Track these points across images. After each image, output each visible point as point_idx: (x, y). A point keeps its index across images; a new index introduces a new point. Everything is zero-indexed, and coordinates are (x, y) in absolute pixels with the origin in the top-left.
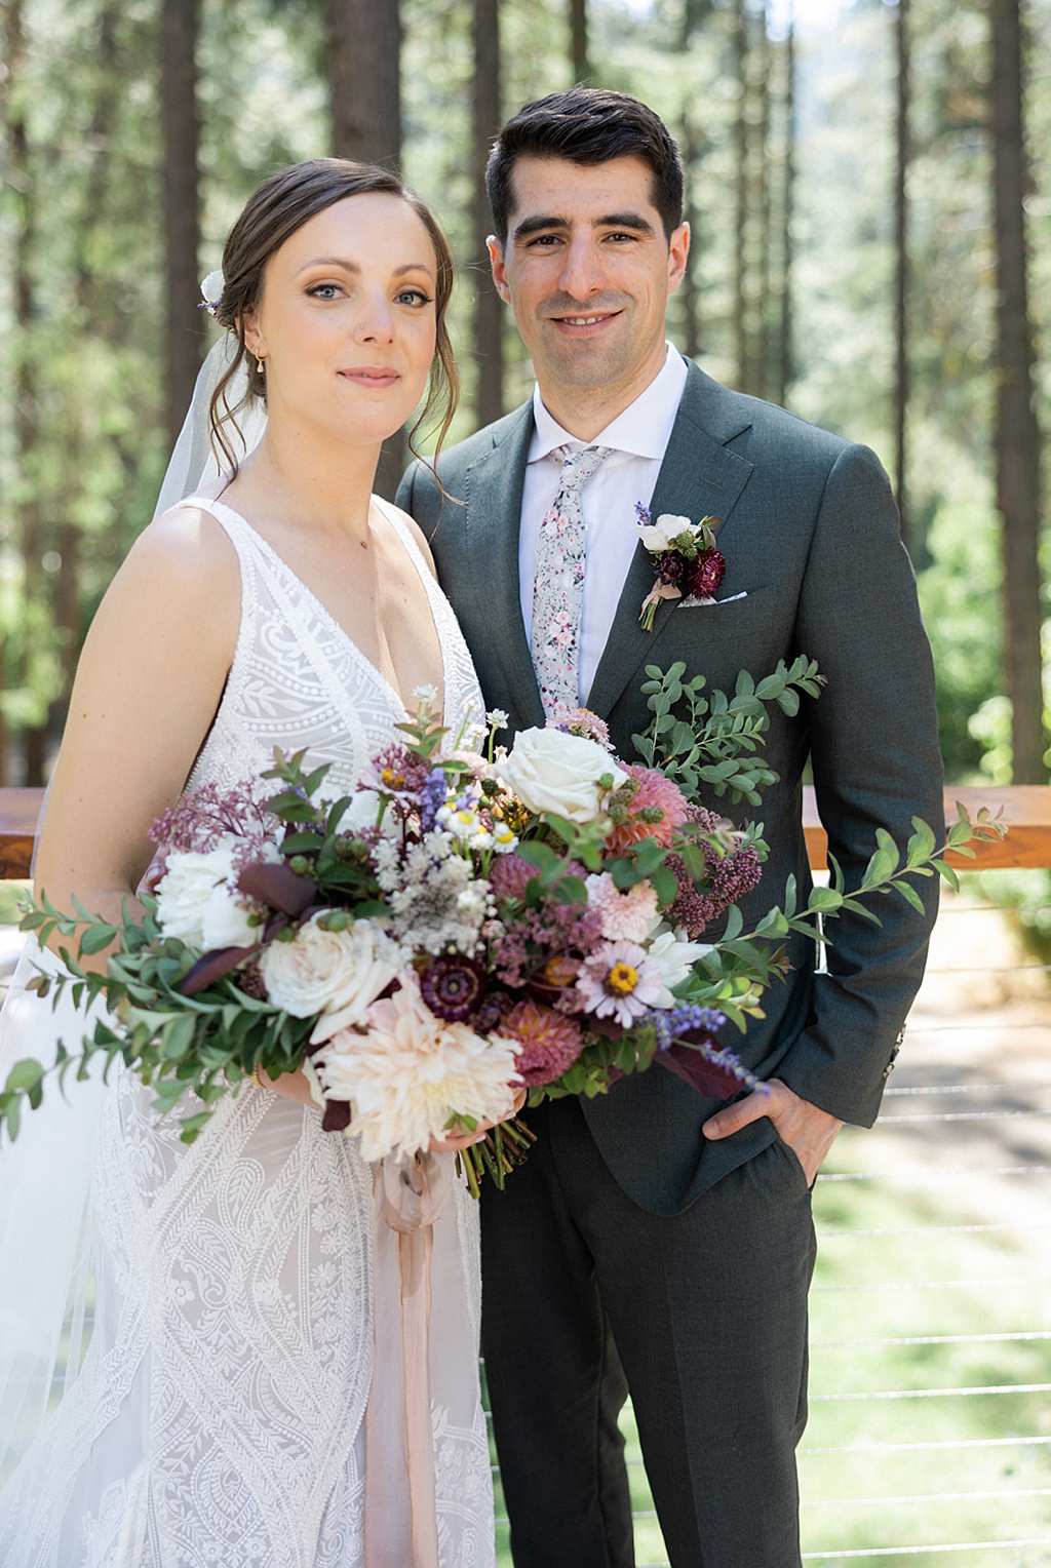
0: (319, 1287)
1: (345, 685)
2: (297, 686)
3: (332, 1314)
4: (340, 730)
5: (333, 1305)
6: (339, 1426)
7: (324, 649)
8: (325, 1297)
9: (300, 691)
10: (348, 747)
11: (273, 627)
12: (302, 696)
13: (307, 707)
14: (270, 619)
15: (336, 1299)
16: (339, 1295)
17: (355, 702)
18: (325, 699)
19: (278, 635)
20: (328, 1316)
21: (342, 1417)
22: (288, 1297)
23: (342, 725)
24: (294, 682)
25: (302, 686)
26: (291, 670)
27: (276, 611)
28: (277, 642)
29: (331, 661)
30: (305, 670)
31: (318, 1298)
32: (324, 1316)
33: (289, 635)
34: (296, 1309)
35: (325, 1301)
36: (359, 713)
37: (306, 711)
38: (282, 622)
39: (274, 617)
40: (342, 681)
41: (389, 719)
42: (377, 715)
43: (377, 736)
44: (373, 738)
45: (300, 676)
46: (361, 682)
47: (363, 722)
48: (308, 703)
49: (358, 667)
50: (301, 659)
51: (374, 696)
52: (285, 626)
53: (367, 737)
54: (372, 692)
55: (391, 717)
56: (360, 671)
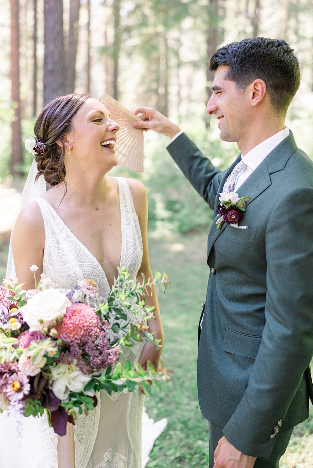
1: (74, 257)
2: (61, 258)
6: (83, 458)
7: (68, 246)
9: (62, 259)
10: (76, 275)
11: (53, 240)
12: (63, 261)
13: (64, 264)
17: (77, 262)
18: (68, 261)
19: (55, 243)
21: (84, 455)
23: (74, 269)
24: (60, 256)
26: (59, 253)
28: (55, 245)
29: (70, 250)
30: (63, 253)
33: (58, 242)
36: (79, 265)
37: (64, 265)
38: (56, 239)
39: (54, 237)
41: (91, 265)
42: (86, 264)
43: (86, 270)
44: (84, 271)
45: (62, 255)
46: (81, 254)
47: (80, 267)
48: (64, 262)
49: (81, 250)
50: (62, 250)
51: (85, 258)
52: (57, 240)
53: (82, 271)
54: (85, 257)
55: (91, 264)
56: (81, 251)
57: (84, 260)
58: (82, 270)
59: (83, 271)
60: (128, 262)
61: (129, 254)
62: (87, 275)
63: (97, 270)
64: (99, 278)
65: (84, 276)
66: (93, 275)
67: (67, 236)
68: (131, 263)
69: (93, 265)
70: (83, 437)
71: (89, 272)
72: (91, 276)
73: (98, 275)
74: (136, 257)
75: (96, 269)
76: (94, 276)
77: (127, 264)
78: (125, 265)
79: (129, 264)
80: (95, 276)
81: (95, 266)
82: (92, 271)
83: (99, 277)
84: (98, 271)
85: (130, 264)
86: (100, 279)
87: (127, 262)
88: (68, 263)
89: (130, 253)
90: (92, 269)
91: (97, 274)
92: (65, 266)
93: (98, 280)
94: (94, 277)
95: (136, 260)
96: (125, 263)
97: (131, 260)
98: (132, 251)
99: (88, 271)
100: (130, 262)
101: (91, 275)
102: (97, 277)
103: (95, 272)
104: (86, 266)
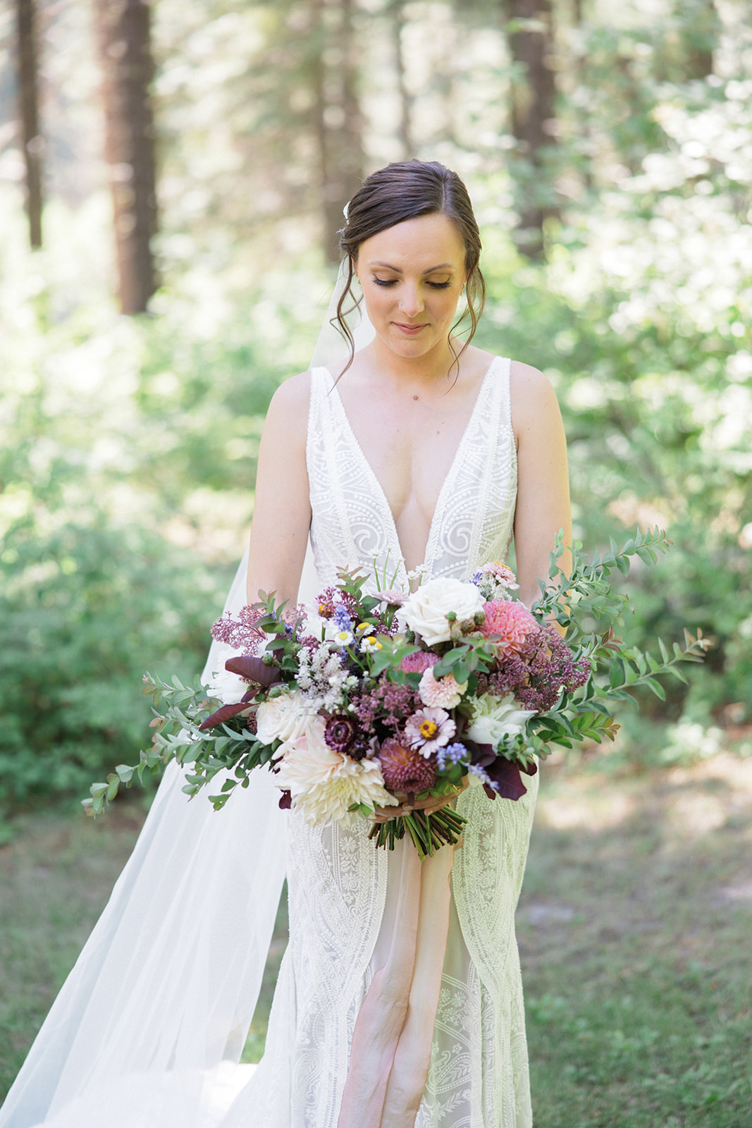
0: (345, 851)
1: (340, 476)
2: (320, 477)
3: (354, 872)
4: (333, 502)
5: (354, 867)
8: (349, 860)
9: (321, 479)
10: (336, 512)
11: (315, 441)
13: (323, 489)
15: (356, 863)
16: (358, 861)
17: (343, 486)
19: (317, 445)
20: (351, 874)
22: (326, 851)
24: (319, 474)
25: (322, 477)
26: (319, 467)
27: (320, 433)
29: (338, 463)
30: (325, 469)
31: (345, 859)
32: (348, 872)
33: (321, 447)
34: (331, 860)
35: (349, 862)
36: (345, 493)
37: (322, 491)
39: (318, 437)
41: (368, 499)
42: (359, 496)
43: (355, 506)
44: (352, 508)
45: (323, 471)
47: (345, 498)
48: (322, 486)
49: (358, 467)
50: (325, 462)
51: (361, 485)
52: (322, 442)
53: (348, 507)
54: (362, 482)
55: (372, 497)
56: (358, 470)
57: (360, 487)
58: (348, 503)
59: (350, 505)
60: (451, 516)
61: (456, 499)
62: (355, 516)
63: (380, 513)
64: (381, 532)
65: (350, 517)
66: (369, 520)
67: (342, 438)
68: (458, 518)
69: (373, 501)
70: (355, 899)
71: (361, 511)
72: (366, 522)
73: (380, 525)
74: (471, 508)
75: (378, 511)
76: (370, 523)
77: (449, 519)
78: (443, 520)
79: (453, 519)
80: (373, 524)
81: (378, 504)
82: (368, 513)
83: (382, 530)
84: (381, 516)
85: (456, 521)
86: (382, 536)
87: (448, 515)
88: (329, 487)
89: (460, 497)
90: (369, 508)
91: (378, 521)
92: (322, 494)
93: (379, 536)
94: (371, 526)
95: (470, 515)
96: (444, 516)
97: (458, 511)
98: (465, 494)
99: (360, 508)
100: (454, 514)
101: (364, 519)
102: (376, 527)
103: (375, 517)
104: (357, 499)
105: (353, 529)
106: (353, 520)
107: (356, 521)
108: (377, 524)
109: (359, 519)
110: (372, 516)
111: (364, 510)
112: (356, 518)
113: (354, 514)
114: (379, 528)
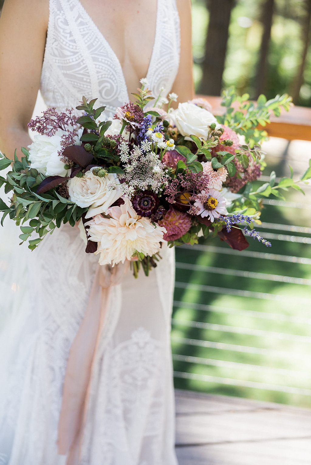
1: (87, 45)
2: (67, 45)
4: (84, 64)
7: (80, 29)
9: (69, 47)
10: (87, 71)
11: (59, 18)
12: (70, 49)
13: (72, 54)
14: (59, 15)
17: (91, 52)
18: (78, 51)
19: (61, 22)
23: (84, 62)
24: (67, 43)
25: (70, 45)
27: (62, 12)
28: (61, 24)
29: (82, 35)
30: (71, 38)
33: (66, 23)
36: (92, 57)
37: (71, 56)
38: (64, 17)
39: (61, 14)
40: (86, 43)
41: (108, 61)
42: (102, 59)
43: (101, 67)
44: (99, 68)
45: (69, 41)
46: (96, 44)
47: (94, 61)
48: (72, 52)
49: (96, 38)
50: (70, 33)
51: (101, 51)
53: (96, 68)
54: (101, 49)
55: (110, 60)
56: (97, 40)
57: (101, 52)
58: (96, 65)
59: (97, 66)
60: (159, 74)
61: (162, 63)
63: (115, 71)
64: (116, 84)
65: (97, 75)
66: (109, 76)
67: (79, 16)
69: (111, 63)
72: (107, 77)
73: (116, 79)
75: (114, 69)
76: (110, 78)
79: (159, 76)
82: (109, 71)
84: (116, 73)
85: (161, 78)
86: (117, 87)
87: (157, 73)
88: (77, 53)
89: (164, 61)
90: (109, 68)
91: (114, 76)
93: (115, 87)
94: (110, 81)
95: (169, 73)
97: (163, 71)
98: (167, 60)
99: (104, 68)
100: (161, 73)
101: (106, 76)
102: (113, 81)
103: (113, 74)
104: (101, 62)
105: (100, 83)
106: (100, 77)
107: (102, 78)
108: (114, 79)
109: (103, 76)
110: (111, 73)
111: (106, 70)
112: (102, 75)
113: (100, 72)
114: (115, 81)
